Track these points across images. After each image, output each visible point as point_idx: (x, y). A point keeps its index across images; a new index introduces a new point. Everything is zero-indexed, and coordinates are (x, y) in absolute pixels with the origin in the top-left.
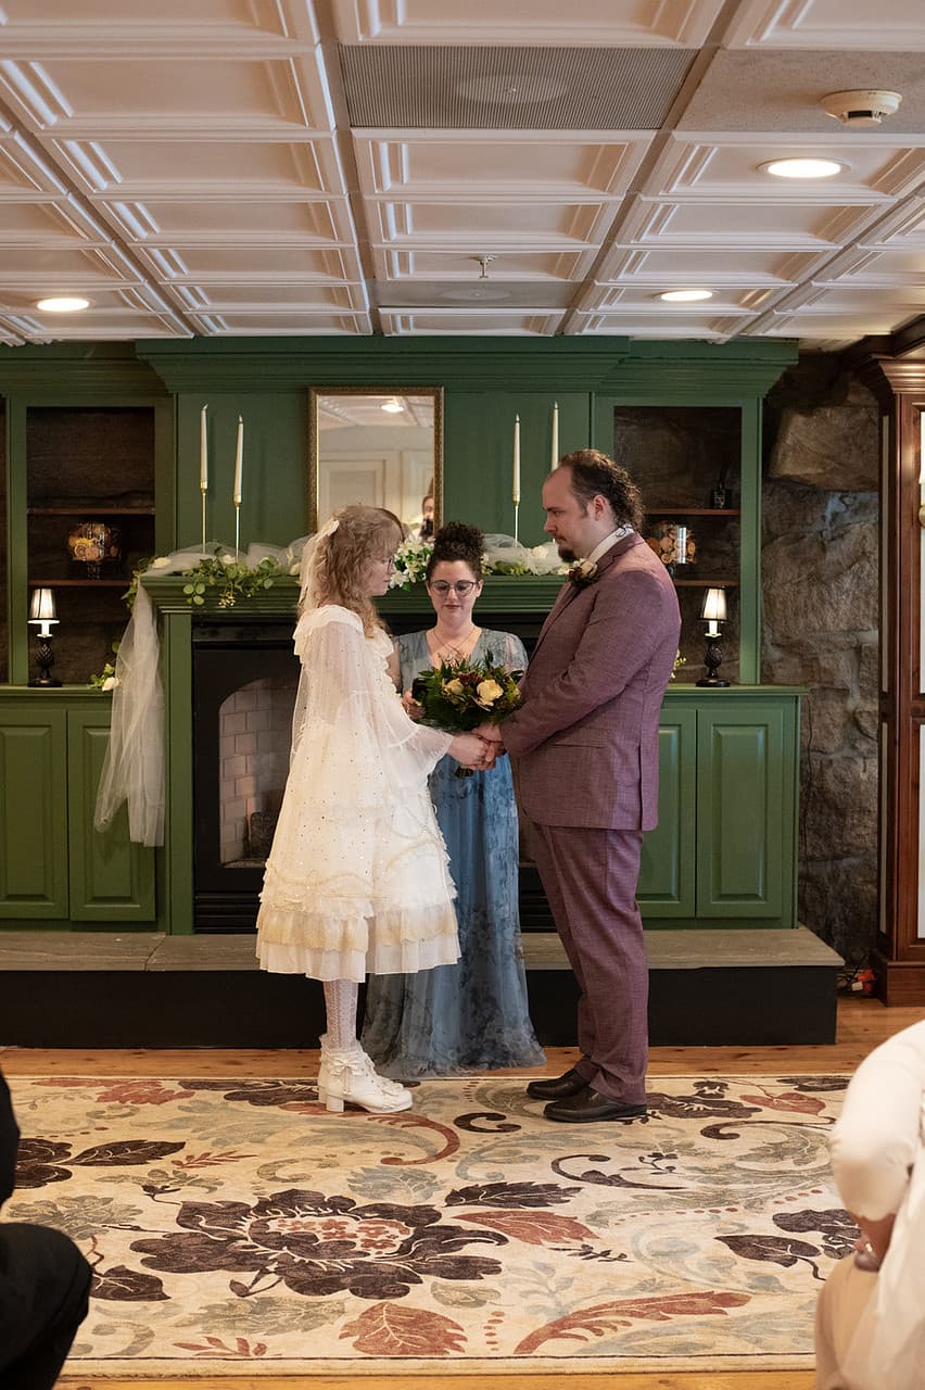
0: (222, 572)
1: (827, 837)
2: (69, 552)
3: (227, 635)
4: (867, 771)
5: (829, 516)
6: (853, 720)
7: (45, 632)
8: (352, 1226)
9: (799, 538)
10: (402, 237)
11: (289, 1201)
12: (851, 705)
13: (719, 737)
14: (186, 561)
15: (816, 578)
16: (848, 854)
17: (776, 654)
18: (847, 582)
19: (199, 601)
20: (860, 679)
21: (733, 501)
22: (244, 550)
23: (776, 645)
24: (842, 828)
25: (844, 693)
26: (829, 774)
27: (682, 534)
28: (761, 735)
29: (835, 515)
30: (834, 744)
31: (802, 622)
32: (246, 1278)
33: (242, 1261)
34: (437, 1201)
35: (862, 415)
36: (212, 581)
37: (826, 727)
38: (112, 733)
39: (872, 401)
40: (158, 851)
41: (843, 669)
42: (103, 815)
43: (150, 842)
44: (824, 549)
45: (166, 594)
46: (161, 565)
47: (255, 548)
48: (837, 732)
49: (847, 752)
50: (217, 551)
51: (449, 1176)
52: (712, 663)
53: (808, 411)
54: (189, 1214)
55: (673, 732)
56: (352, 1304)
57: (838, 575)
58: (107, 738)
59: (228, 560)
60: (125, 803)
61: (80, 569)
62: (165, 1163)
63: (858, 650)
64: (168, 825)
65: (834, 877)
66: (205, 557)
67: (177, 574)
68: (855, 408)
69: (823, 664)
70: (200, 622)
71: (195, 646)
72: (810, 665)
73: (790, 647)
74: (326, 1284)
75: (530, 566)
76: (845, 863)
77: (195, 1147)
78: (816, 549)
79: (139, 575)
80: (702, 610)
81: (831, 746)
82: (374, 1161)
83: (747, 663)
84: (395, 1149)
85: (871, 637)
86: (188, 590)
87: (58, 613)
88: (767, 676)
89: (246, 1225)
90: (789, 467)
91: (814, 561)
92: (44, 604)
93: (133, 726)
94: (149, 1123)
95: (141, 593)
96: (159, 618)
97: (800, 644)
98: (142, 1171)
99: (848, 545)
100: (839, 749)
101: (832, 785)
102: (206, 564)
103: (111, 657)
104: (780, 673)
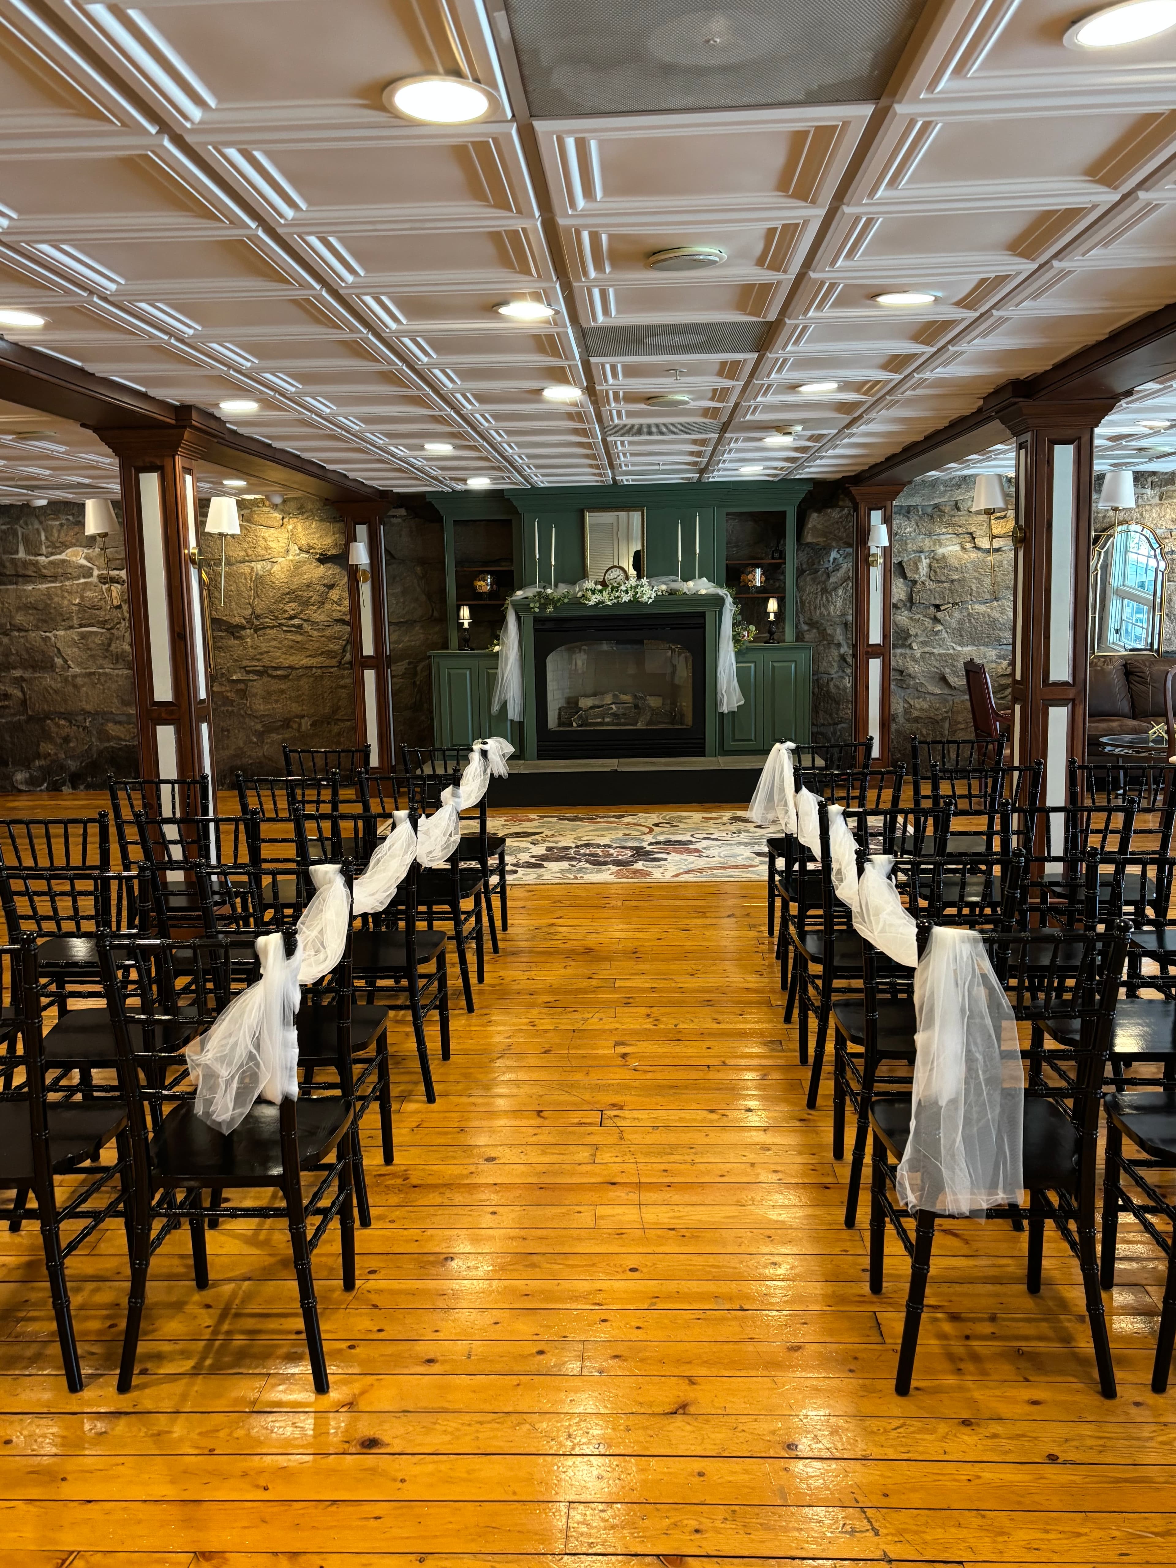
0: (547, 597)
1: (831, 715)
2: (474, 588)
3: (549, 625)
4: (848, 683)
5: (831, 559)
6: (843, 658)
7: (466, 626)
8: (612, 851)
9: (817, 571)
10: (621, 422)
11: (587, 845)
12: (842, 651)
13: (773, 667)
14: (530, 592)
15: (825, 591)
16: (841, 722)
17: (806, 628)
18: (840, 592)
19: (537, 610)
20: (847, 639)
21: (782, 555)
22: (556, 586)
23: (805, 623)
24: (838, 710)
25: (839, 645)
26: (831, 685)
27: (759, 571)
28: (793, 666)
29: (835, 559)
30: (834, 670)
31: (818, 612)
32: (574, 863)
33: (572, 859)
34: (644, 844)
35: (846, 511)
36: (542, 601)
37: (830, 662)
38: (499, 671)
39: (850, 504)
40: (521, 724)
41: (839, 635)
42: (496, 708)
43: (517, 719)
44: (829, 577)
45: (522, 608)
46: (519, 593)
47: (561, 585)
48: (835, 665)
49: (840, 674)
50: (544, 588)
51: (649, 838)
52: (771, 633)
53: (819, 511)
54: (549, 849)
55: (752, 665)
56: (614, 869)
57: (835, 589)
58: (496, 674)
59: (549, 591)
60: (505, 703)
61: (480, 596)
62: (537, 837)
63: (846, 624)
64: (524, 711)
65: (834, 733)
66: (538, 590)
67: (526, 598)
68: (843, 508)
69: (829, 632)
70: (537, 620)
71: (536, 630)
72: (823, 634)
73: (812, 624)
74: (605, 863)
75: (685, 590)
76: (840, 726)
77: (548, 833)
78: (825, 577)
79: (509, 600)
80: (766, 608)
81: (833, 672)
82: (620, 835)
83: (789, 634)
84: (627, 832)
85: (850, 618)
86: (532, 605)
87: (471, 617)
88: (799, 637)
89: (572, 851)
90: (809, 538)
91: (824, 582)
92: (465, 612)
93: (509, 667)
94: (527, 827)
95: (510, 607)
96: (519, 618)
97: (817, 622)
98: (529, 839)
99: (841, 573)
100: (837, 672)
101: (833, 690)
102: (539, 593)
103: (497, 638)
104: (807, 637)
